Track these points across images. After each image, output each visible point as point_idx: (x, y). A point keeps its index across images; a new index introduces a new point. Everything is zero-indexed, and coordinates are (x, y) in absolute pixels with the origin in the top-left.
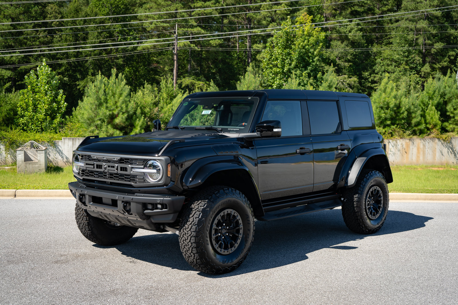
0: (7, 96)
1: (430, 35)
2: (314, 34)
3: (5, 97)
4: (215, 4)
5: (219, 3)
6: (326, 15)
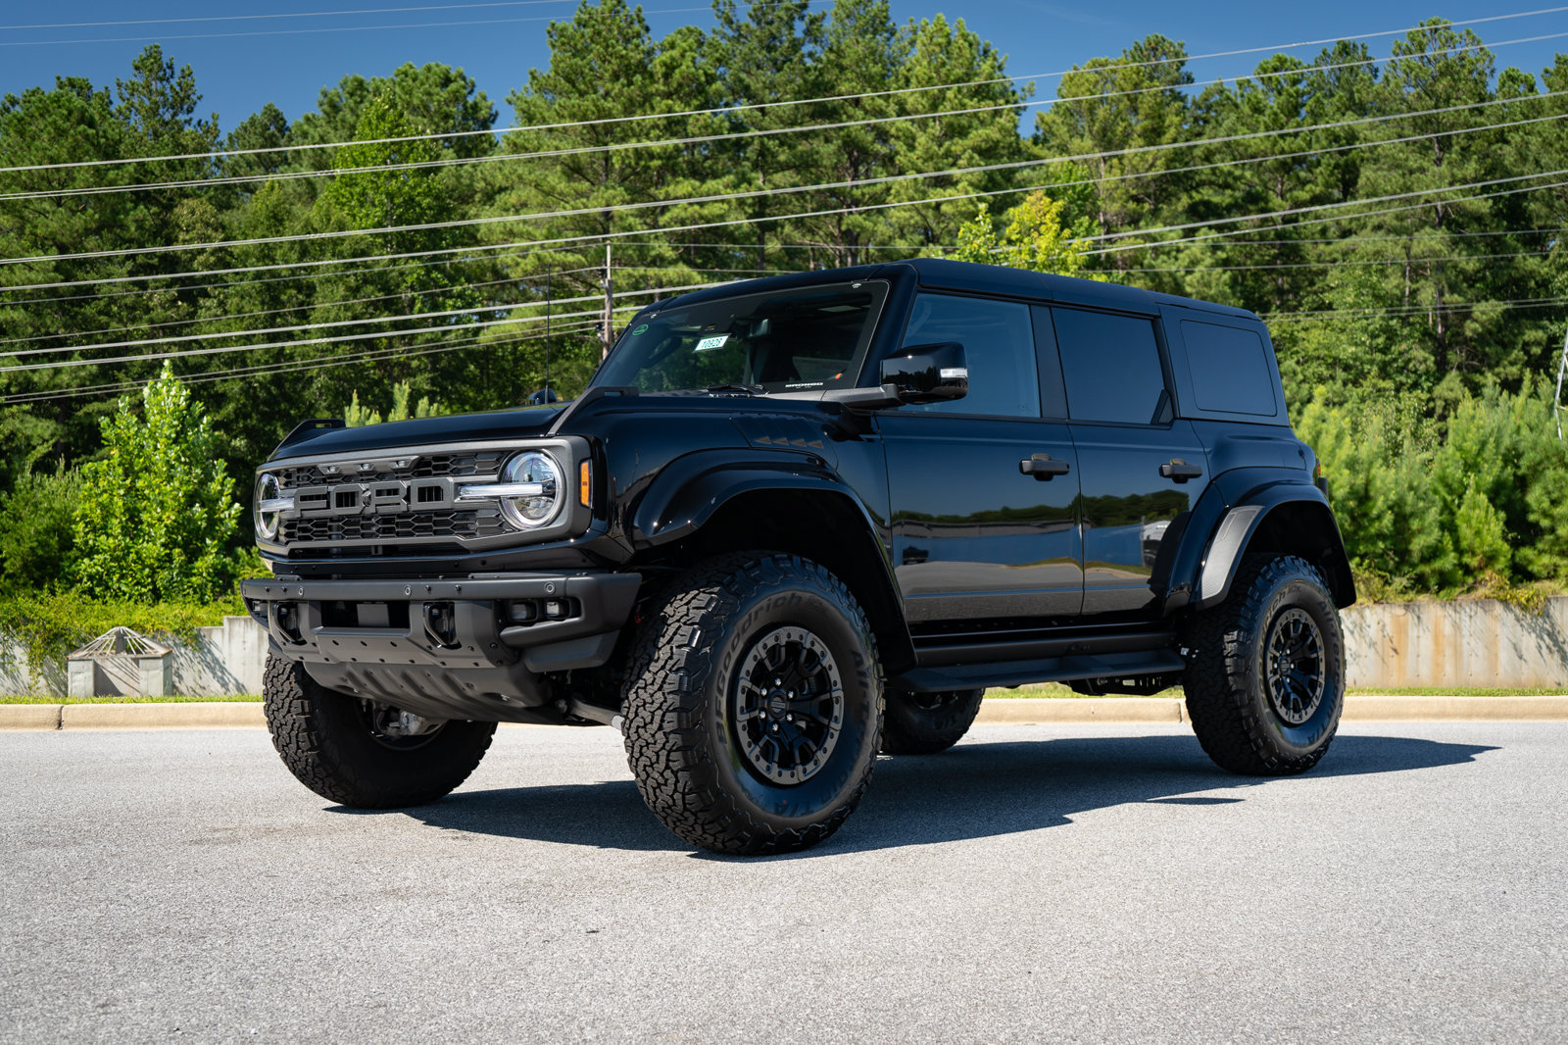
0: (40, 485)
1: (1457, 276)
2: (1070, 260)
3: (32, 488)
4: (736, 186)
5: (750, 184)
6: (1108, 217)
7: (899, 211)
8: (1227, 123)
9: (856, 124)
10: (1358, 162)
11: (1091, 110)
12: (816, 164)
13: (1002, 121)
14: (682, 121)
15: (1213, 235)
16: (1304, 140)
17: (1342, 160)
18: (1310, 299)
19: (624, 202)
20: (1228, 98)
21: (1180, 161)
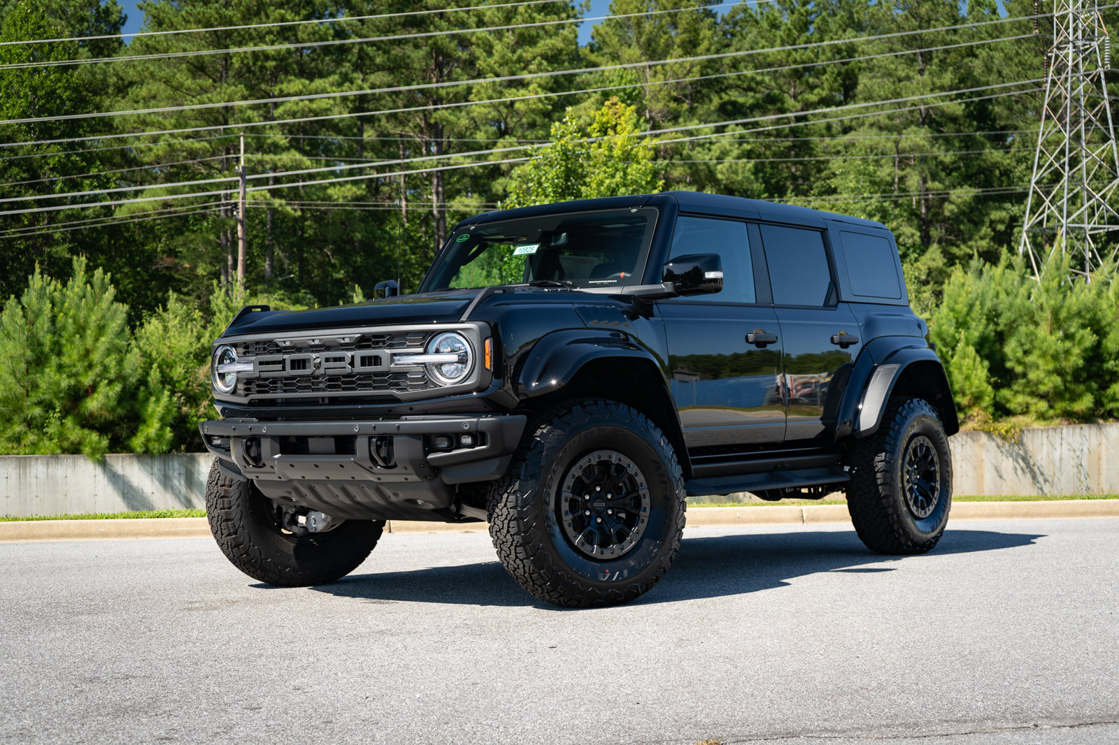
1: (937, 166)
4: (340, 85)
5: (352, 83)
6: (653, 114)
7: (479, 107)
8: (750, 37)
9: (441, 34)
10: (856, 71)
11: (639, 24)
12: (407, 67)
13: (565, 32)
14: (293, 29)
15: (740, 131)
16: (812, 51)
17: (843, 69)
18: (819, 184)
19: (244, 98)
20: (751, 16)
21: (712, 68)
